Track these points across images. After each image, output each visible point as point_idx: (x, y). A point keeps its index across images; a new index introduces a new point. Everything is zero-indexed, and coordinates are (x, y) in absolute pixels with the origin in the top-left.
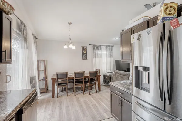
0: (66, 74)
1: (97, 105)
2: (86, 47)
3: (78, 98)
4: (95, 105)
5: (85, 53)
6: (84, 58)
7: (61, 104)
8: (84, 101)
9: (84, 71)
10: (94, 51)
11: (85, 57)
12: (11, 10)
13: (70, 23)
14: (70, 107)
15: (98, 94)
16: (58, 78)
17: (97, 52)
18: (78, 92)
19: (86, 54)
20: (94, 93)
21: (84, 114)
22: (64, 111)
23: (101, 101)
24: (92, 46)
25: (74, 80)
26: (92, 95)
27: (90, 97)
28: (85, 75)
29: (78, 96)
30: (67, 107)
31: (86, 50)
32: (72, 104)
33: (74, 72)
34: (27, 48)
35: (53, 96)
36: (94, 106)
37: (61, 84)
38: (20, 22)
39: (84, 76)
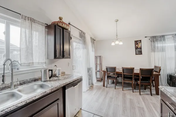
0: (114, 69)
1: (145, 109)
2: (141, 41)
3: (125, 94)
4: (143, 108)
5: (139, 47)
6: (137, 53)
7: (107, 94)
8: (131, 99)
9: (133, 67)
10: (153, 44)
11: (139, 52)
12: (66, 26)
13: (117, 20)
14: (113, 99)
15: (152, 97)
16: (107, 71)
17: (156, 45)
18: (128, 89)
19: (141, 48)
20: (148, 94)
21: (124, 111)
22: (107, 101)
23: (154, 107)
24: (149, 38)
25: (122, 75)
26: (145, 96)
27: (140, 97)
28: (135, 72)
29: (125, 92)
30: (111, 98)
31: (140, 44)
32: (117, 98)
33: (122, 67)
34: (85, 48)
35: (104, 86)
36: (141, 109)
37: (110, 76)
38: (81, 32)
39: (133, 73)
